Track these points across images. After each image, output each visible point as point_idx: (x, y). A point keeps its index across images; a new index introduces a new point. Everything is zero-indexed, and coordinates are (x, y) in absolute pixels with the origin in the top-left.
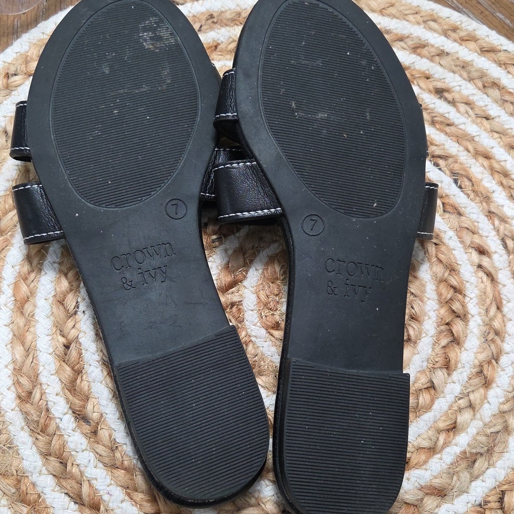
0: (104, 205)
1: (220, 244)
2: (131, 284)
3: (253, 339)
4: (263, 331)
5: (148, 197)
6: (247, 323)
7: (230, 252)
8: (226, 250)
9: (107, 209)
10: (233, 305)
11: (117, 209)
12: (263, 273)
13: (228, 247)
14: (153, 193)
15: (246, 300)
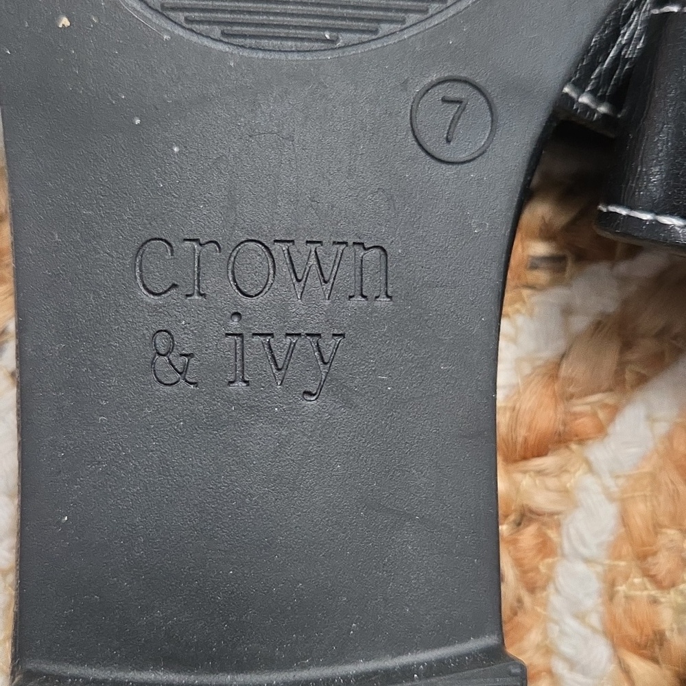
0: (181, 17)
1: (554, 283)
2: (186, 366)
3: (560, 667)
4: (601, 652)
5: (366, 37)
6: (555, 600)
7: (580, 323)
8: (567, 311)
9: (186, 35)
10: (526, 516)
11: (226, 48)
12: (670, 437)
13: (578, 301)
14: (385, 28)
15: (579, 515)
